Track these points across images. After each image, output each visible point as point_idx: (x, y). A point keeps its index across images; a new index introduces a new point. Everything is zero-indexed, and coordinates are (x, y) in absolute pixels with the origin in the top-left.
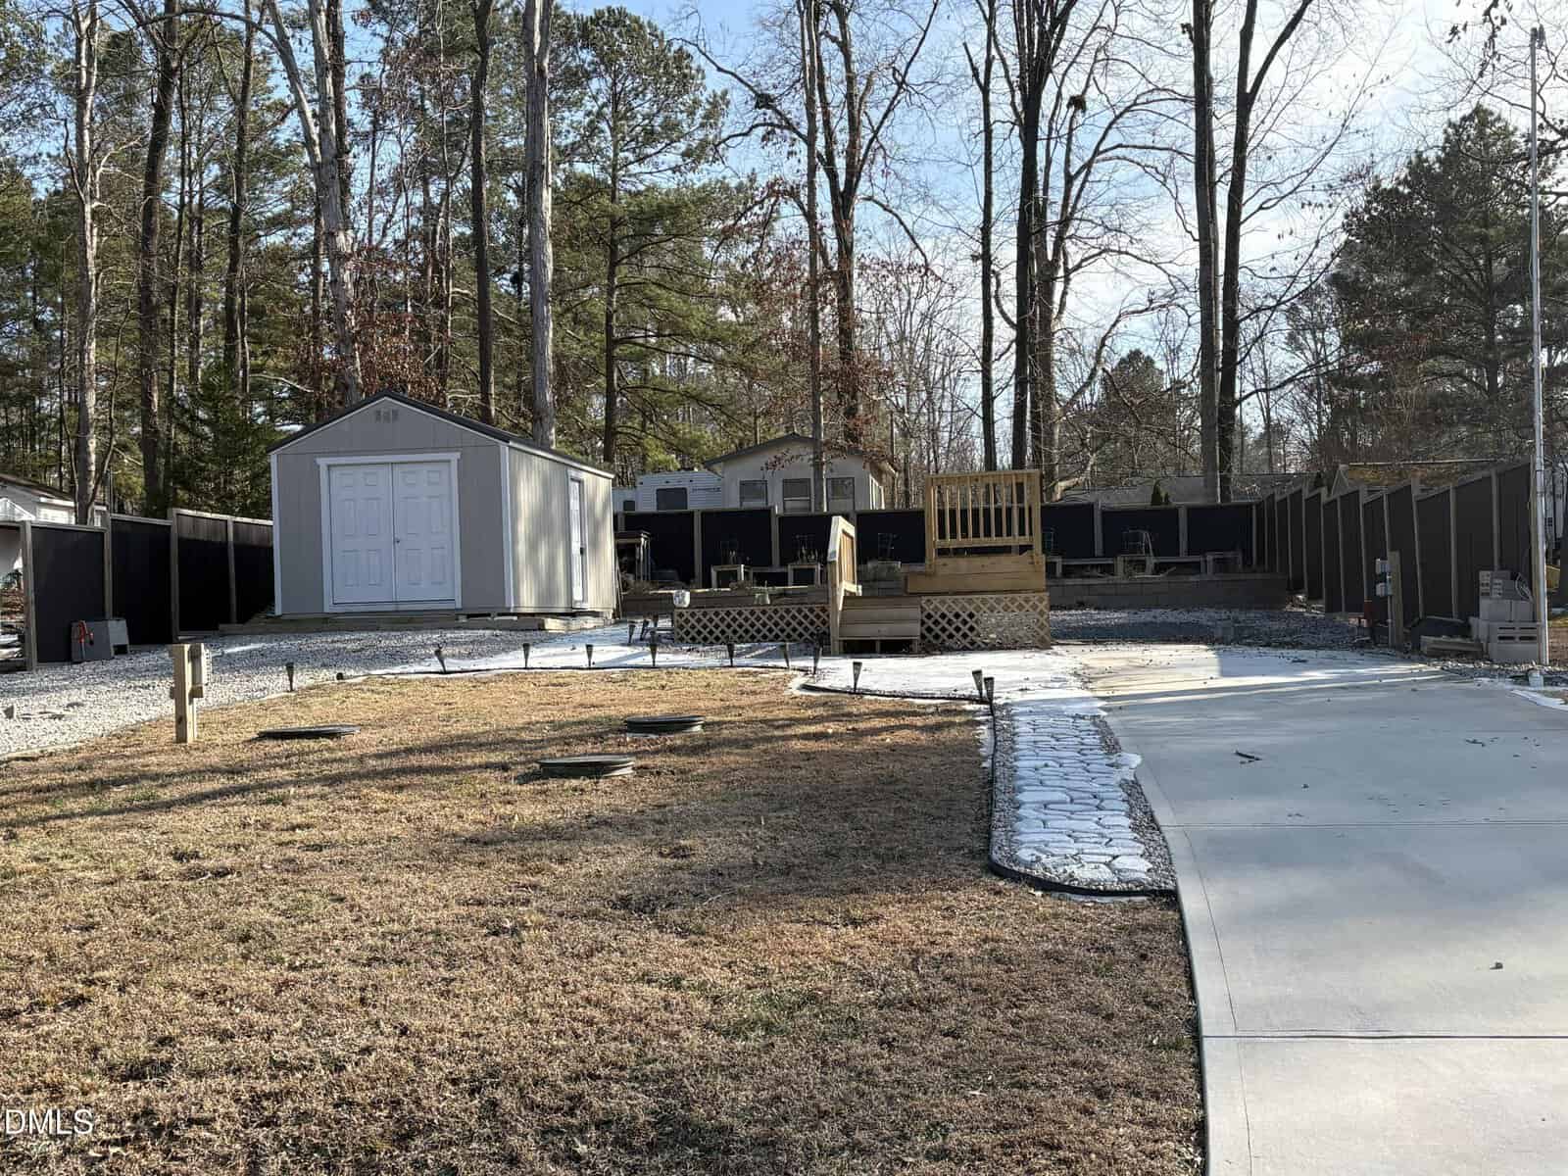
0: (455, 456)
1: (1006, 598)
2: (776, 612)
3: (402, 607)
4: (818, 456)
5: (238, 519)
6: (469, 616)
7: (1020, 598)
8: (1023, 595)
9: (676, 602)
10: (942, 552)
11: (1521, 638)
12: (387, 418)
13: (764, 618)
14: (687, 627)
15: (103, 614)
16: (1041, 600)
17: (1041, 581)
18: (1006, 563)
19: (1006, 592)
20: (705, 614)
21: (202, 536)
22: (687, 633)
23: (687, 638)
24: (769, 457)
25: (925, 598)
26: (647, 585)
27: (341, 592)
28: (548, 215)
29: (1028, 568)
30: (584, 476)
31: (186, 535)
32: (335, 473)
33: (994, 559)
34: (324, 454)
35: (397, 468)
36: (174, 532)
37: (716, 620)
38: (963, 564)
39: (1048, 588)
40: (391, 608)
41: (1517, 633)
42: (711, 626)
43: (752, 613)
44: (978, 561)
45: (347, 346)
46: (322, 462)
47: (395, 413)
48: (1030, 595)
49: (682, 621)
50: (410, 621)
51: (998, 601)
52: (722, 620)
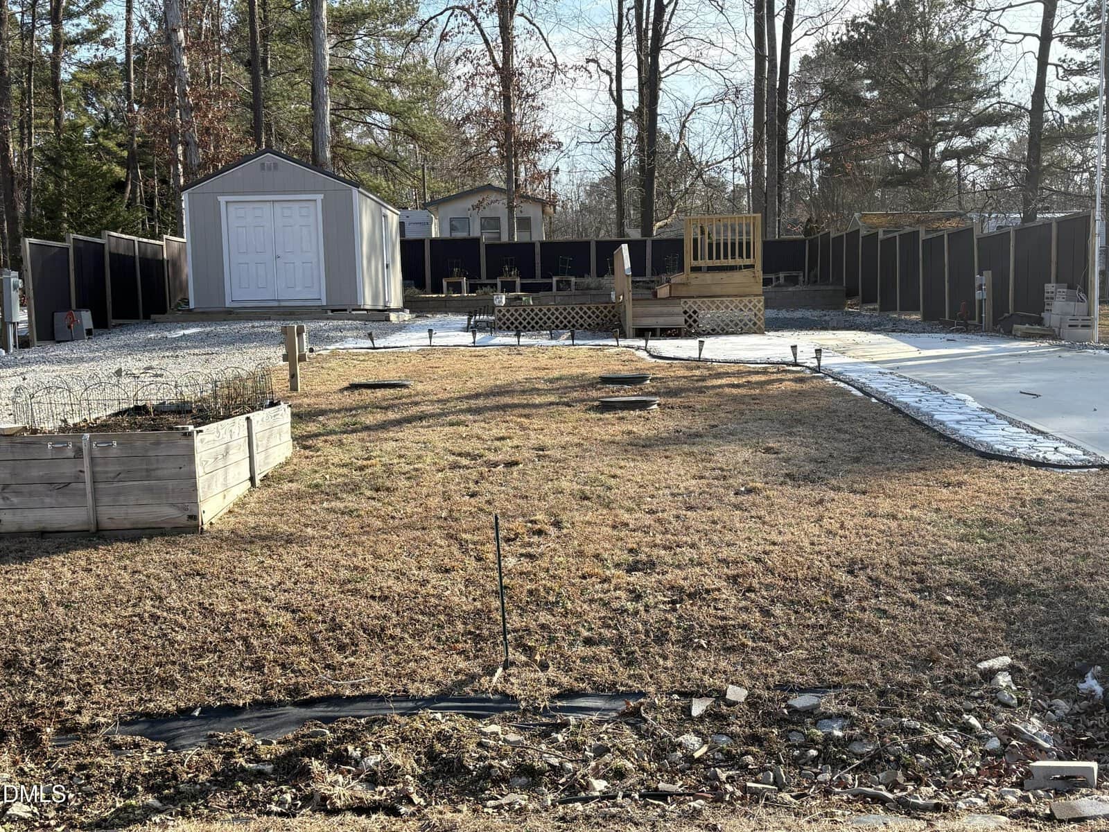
0: (320, 197)
1: (736, 300)
2: (557, 310)
3: (283, 304)
4: (510, 201)
5: (141, 239)
6: (333, 311)
7: (746, 300)
8: (748, 299)
9: (496, 302)
10: (695, 269)
11: (1083, 326)
12: (269, 169)
13: (557, 313)
14: (504, 319)
15: (70, 307)
16: (759, 302)
17: (759, 288)
18: (737, 277)
19: (736, 296)
20: (516, 311)
21: (121, 251)
22: (504, 324)
23: (504, 327)
24: (474, 200)
25: (683, 300)
26: (417, 291)
27: (237, 292)
28: (325, 21)
29: (749, 280)
30: (389, 213)
31: (114, 251)
32: (232, 208)
33: (729, 274)
34: (223, 194)
35: (276, 204)
36: (107, 248)
37: (524, 315)
38: (708, 277)
39: (764, 293)
40: (276, 304)
41: (1080, 323)
42: (521, 319)
43: (549, 310)
44: (719, 276)
45: (187, 114)
46: (220, 198)
47: (276, 166)
48: (752, 298)
49: (500, 315)
50: (291, 314)
51: (732, 302)
52: (528, 315)
